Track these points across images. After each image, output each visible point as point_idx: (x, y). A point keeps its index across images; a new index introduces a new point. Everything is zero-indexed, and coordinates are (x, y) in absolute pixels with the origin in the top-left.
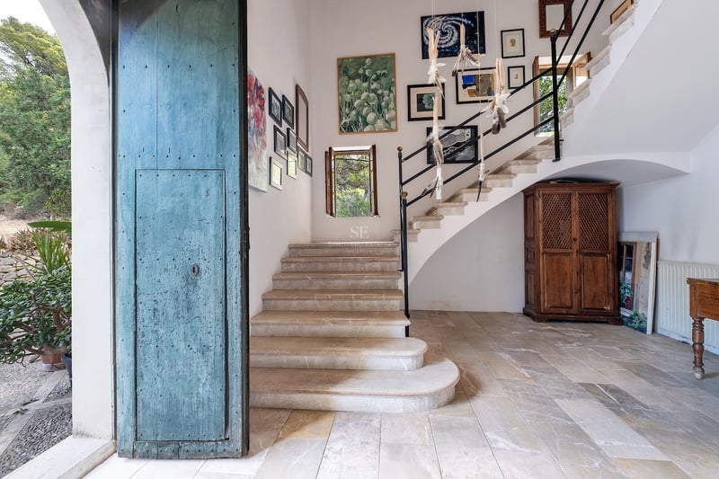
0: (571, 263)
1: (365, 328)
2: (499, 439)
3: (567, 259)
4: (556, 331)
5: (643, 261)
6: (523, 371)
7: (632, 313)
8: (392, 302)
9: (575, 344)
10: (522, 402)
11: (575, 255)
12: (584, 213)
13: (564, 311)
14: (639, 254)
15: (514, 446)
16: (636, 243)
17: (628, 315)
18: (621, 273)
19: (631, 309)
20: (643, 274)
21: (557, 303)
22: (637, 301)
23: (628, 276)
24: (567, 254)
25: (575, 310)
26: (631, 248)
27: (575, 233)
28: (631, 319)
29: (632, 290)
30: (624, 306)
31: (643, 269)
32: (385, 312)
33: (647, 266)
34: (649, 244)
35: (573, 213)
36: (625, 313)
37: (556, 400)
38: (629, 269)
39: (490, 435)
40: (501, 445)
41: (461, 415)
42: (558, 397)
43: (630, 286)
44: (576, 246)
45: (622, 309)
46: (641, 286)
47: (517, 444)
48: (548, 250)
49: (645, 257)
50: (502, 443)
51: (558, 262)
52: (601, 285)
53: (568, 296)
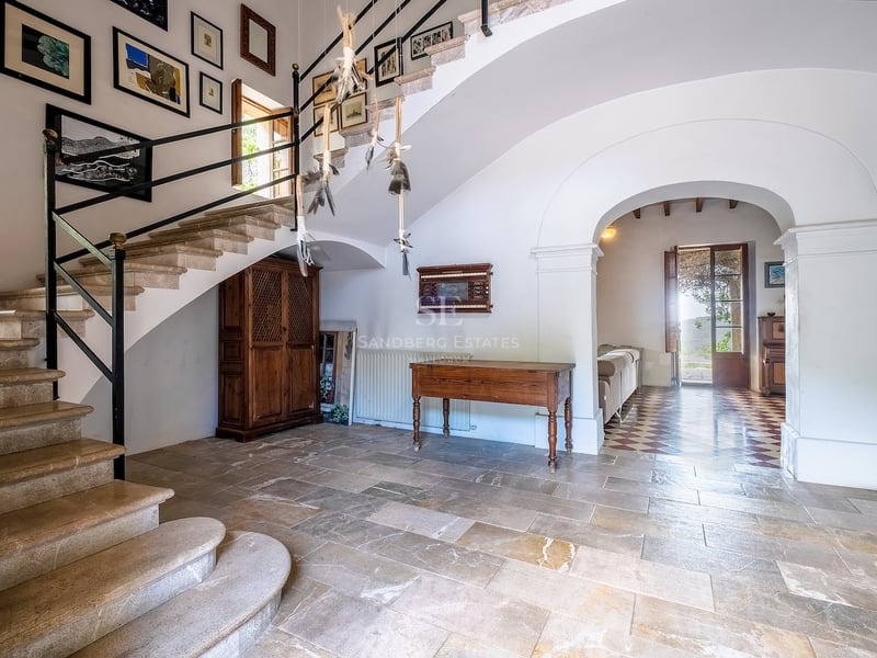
0: (280, 360)
1: (59, 544)
2: (380, 591)
3: (276, 354)
4: (276, 447)
5: (345, 351)
6: (304, 505)
7: (333, 407)
8: (94, 468)
9: (311, 455)
10: (347, 539)
11: (284, 348)
12: (293, 298)
13: (273, 419)
14: (341, 344)
15: (397, 588)
16: (337, 333)
17: (328, 410)
18: (322, 365)
19: (332, 402)
20: (344, 365)
21: (266, 412)
22: (339, 393)
23: (329, 368)
24: (277, 348)
25: (283, 416)
26: (331, 339)
27: (285, 322)
28: (333, 412)
29: (334, 382)
30: (324, 401)
31: (345, 359)
32: (79, 493)
33: (348, 356)
34: (350, 333)
35: (284, 297)
36: (326, 408)
37: (368, 519)
38: (329, 360)
39: (367, 594)
40: (388, 597)
41: (315, 596)
42: (364, 515)
43: (330, 379)
44: (285, 337)
45: (322, 405)
46: (342, 377)
47: (397, 583)
48: (258, 344)
49: (347, 347)
50: (387, 593)
51: (269, 358)
52: (307, 381)
53: (278, 400)
